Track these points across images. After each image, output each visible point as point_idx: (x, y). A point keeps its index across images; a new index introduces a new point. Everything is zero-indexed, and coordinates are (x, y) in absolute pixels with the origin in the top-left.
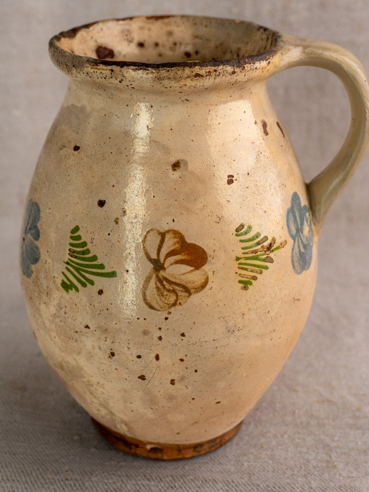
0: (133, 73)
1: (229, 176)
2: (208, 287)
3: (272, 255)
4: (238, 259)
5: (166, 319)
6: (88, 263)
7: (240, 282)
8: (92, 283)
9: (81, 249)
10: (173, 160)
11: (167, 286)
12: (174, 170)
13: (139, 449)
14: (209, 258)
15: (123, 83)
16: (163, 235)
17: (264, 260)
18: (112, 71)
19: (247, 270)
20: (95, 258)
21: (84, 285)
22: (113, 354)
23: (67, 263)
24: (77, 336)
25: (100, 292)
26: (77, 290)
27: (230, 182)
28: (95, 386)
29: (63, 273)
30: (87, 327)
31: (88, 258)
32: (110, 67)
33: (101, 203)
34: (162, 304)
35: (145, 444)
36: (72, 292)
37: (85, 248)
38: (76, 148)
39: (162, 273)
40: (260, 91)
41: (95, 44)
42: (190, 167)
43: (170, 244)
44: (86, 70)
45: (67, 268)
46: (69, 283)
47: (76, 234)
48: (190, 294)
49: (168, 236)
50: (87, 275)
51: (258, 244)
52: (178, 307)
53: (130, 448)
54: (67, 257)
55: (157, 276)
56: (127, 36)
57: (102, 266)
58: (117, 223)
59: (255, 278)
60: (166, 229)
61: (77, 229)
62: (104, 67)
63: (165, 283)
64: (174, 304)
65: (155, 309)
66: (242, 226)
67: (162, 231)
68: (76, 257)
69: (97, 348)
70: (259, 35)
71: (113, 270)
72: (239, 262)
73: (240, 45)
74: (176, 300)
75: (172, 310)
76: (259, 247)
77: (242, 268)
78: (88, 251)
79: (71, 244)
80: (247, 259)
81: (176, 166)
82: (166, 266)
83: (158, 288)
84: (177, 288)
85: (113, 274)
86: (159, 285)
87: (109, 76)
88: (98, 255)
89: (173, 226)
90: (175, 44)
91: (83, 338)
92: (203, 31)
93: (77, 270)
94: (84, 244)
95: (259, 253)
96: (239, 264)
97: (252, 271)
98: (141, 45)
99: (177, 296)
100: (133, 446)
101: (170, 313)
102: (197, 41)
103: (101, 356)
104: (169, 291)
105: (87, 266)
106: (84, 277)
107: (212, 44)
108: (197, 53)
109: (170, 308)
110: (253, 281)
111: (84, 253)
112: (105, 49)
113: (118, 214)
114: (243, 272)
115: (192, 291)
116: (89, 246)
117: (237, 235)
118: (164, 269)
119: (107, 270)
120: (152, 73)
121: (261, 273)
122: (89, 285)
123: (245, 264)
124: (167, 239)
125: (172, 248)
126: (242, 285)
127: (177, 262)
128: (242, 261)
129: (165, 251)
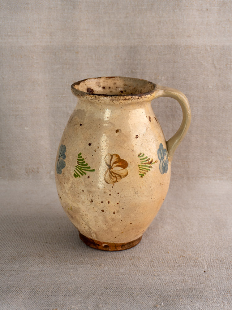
0: (103, 98)
1: (136, 135)
2: (128, 176)
3: (152, 165)
4: (139, 166)
5: (113, 187)
6: (84, 166)
7: (140, 174)
8: (85, 174)
9: (82, 161)
10: (116, 129)
11: (113, 175)
12: (117, 133)
13: (100, 246)
14: (129, 165)
15: (99, 101)
16: (112, 156)
17: (149, 167)
18: (96, 97)
19: (142, 170)
20: (87, 164)
21: (82, 175)
22: (92, 201)
23: (76, 167)
24: (79, 195)
25: (89, 177)
26: (80, 177)
27: (137, 137)
28: (84, 216)
29: (74, 171)
30: (83, 191)
31: (84, 165)
32: (95, 96)
33: (90, 144)
34: (111, 182)
35: (102, 243)
36: (78, 178)
37: (83, 161)
38: (81, 125)
39: (111, 170)
40: (148, 106)
41: (87, 87)
42: (122, 132)
43: (114, 159)
44: (86, 96)
45: (76, 169)
46: (76, 174)
47: (80, 156)
48: (121, 178)
49: (114, 156)
50: (84, 171)
51: (147, 161)
52: (117, 183)
53: (96, 246)
54: (76, 165)
55: (110, 171)
56: (98, 84)
57: (89, 167)
58: (95, 151)
59: (145, 173)
60: (113, 154)
61: (80, 154)
62: (93, 96)
63: (112, 173)
64: (116, 182)
65: (109, 183)
66: (141, 154)
67: (112, 154)
68: (80, 164)
69: (86, 199)
70: (149, 85)
71: (94, 169)
72: (139, 167)
73: (142, 89)
74: (116, 180)
75: (115, 184)
76: (147, 162)
77: (141, 169)
78: (84, 162)
79: (78, 160)
80: (142, 166)
81: (117, 131)
82: (113, 167)
83: (110, 176)
84: (116, 175)
85: (93, 170)
86: (110, 174)
87: (94, 98)
88: (88, 163)
89: (116, 153)
90: (117, 88)
91: (81, 195)
92: (127, 83)
93: (80, 169)
94: (83, 159)
95: (147, 164)
96: (140, 168)
97: (144, 171)
98: (104, 88)
99: (117, 178)
100: (97, 245)
101: (114, 185)
102: (125, 87)
103: (88, 202)
104: (114, 176)
105: (84, 168)
106: (82, 172)
107: (131, 88)
108: (125, 91)
109: (114, 183)
110: (145, 175)
111: (83, 163)
112: (90, 89)
113: (96, 148)
114: (141, 171)
115: (122, 177)
116: (85, 160)
117: (139, 157)
118: (112, 168)
119: (91, 169)
120: (110, 98)
121: (148, 172)
122: (84, 175)
123: (142, 168)
124: (113, 158)
125: (115, 161)
126: (140, 176)
127: (117, 166)
128: (141, 167)
129: (112, 162)
